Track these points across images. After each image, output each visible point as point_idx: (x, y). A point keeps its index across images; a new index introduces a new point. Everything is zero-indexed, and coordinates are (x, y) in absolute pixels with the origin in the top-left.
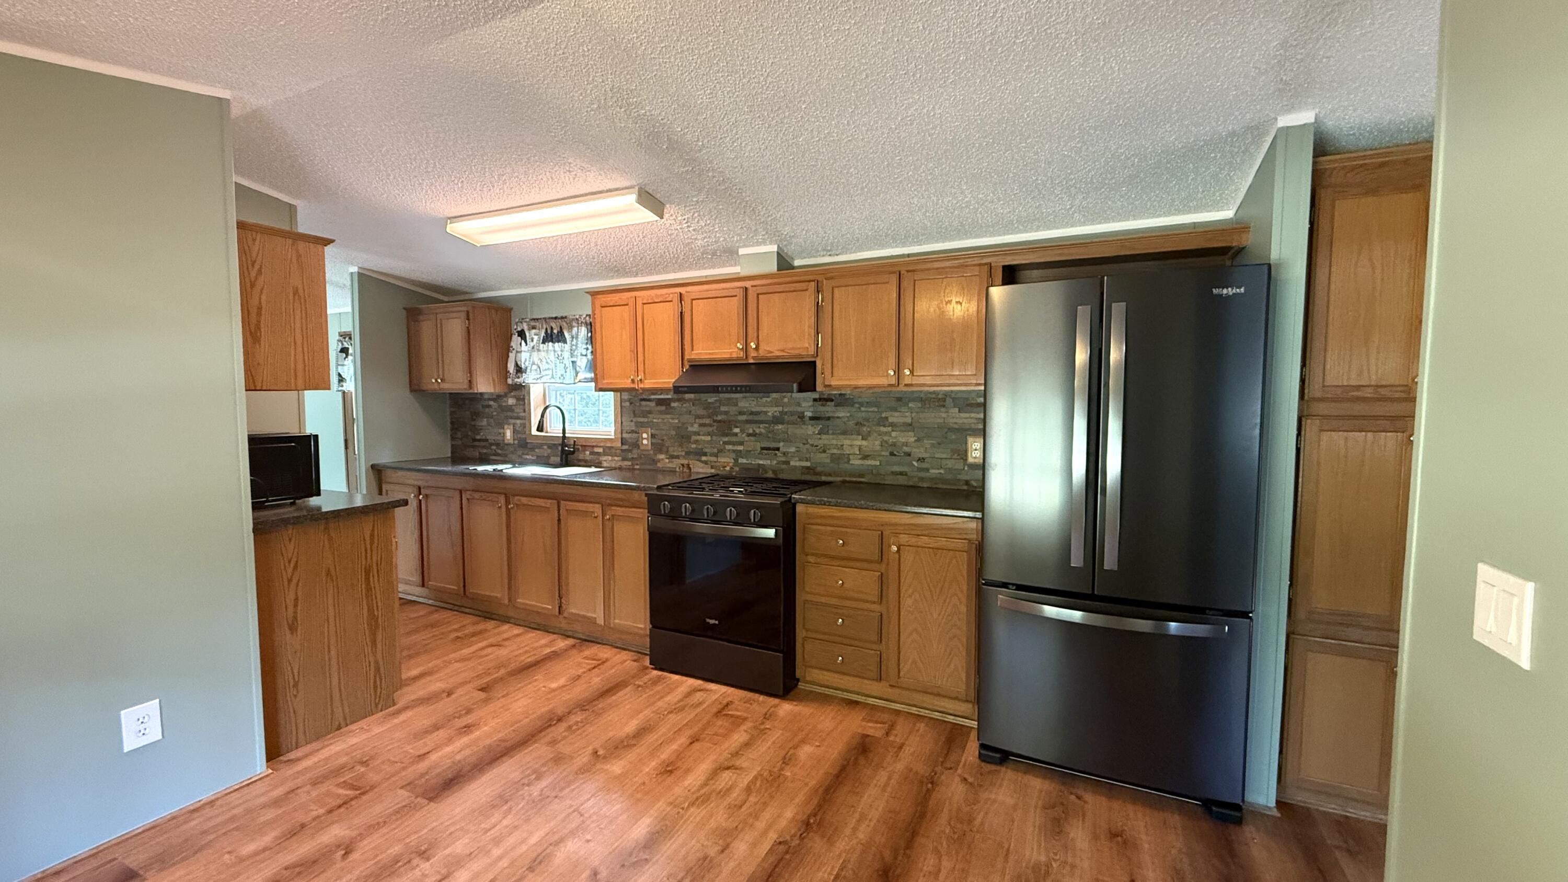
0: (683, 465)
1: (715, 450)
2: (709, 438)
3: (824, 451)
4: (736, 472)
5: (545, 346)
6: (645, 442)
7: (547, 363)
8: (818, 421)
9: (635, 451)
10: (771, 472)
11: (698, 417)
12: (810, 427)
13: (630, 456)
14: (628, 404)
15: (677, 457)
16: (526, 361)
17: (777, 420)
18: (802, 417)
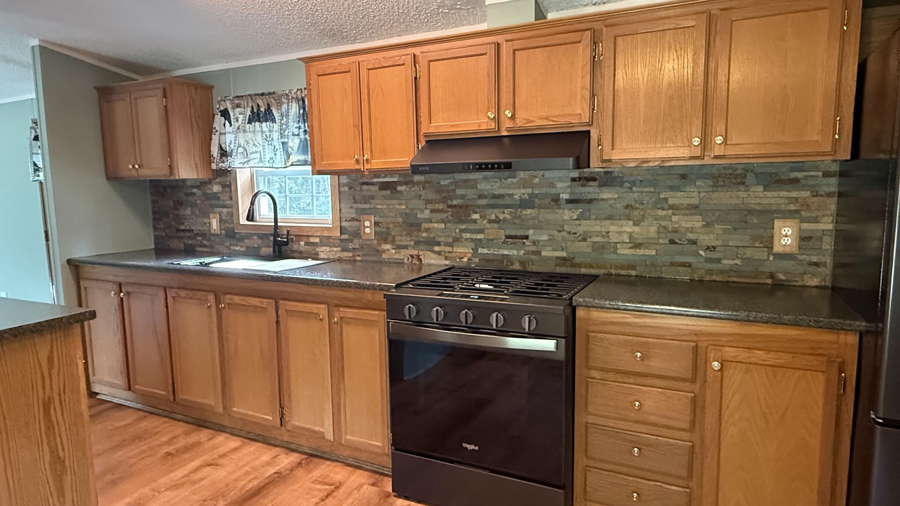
0: (412, 256)
1: (450, 240)
2: (443, 226)
3: (584, 240)
4: (475, 263)
5: (252, 126)
6: (368, 231)
7: (254, 145)
8: (576, 205)
9: (356, 241)
10: (518, 264)
11: (428, 202)
12: (567, 211)
13: (351, 246)
14: (346, 189)
15: (406, 247)
16: (230, 143)
17: (525, 204)
18: (556, 200)
